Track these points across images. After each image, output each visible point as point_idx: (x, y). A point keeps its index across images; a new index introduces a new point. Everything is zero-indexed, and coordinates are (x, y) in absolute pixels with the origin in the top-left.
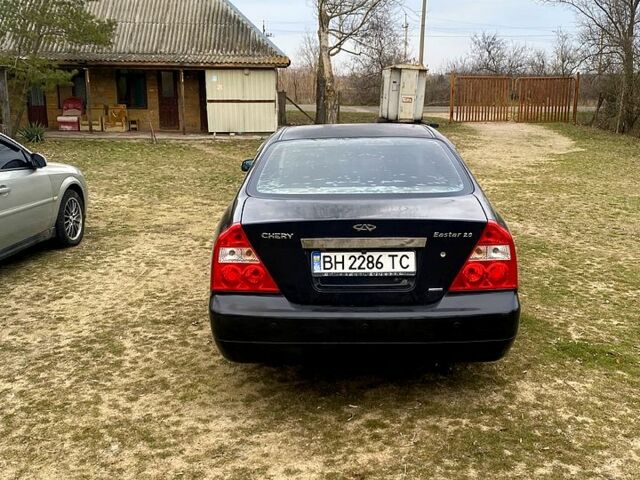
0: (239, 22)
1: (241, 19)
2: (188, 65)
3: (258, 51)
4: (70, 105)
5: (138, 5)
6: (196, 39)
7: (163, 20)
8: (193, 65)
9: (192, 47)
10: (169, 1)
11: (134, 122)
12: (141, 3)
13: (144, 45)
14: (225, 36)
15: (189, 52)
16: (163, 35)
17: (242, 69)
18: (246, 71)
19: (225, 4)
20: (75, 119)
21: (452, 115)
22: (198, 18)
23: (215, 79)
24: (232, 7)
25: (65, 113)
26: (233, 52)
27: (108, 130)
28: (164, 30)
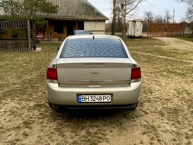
0: (91, 7)
1: (91, 6)
2: (79, 20)
3: (98, 16)
4: (40, 32)
5: (59, 1)
6: (78, 12)
7: (67, 6)
8: (81, 20)
9: (78, 14)
10: (68, 0)
11: (59, 38)
12: (60, 1)
13: (63, 13)
14: (87, 11)
15: (77, 16)
16: (68, 11)
17: (95, 21)
18: (96, 22)
19: (86, 1)
20: (42, 37)
21: (148, 35)
22: (78, 5)
23: (87, 24)
24: (88, 2)
25: (38, 35)
26: (90, 16)
27: (53, 40)
28: (68, 9)
